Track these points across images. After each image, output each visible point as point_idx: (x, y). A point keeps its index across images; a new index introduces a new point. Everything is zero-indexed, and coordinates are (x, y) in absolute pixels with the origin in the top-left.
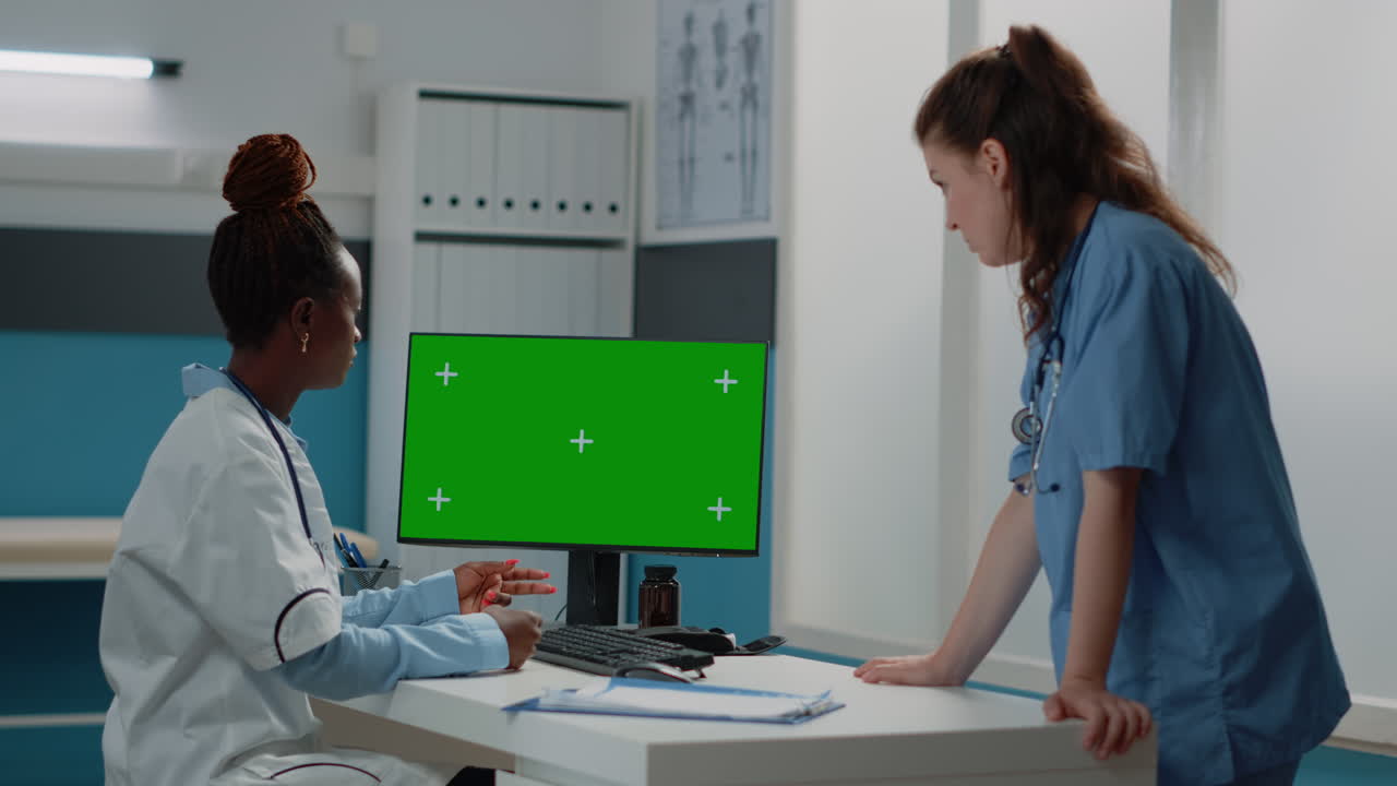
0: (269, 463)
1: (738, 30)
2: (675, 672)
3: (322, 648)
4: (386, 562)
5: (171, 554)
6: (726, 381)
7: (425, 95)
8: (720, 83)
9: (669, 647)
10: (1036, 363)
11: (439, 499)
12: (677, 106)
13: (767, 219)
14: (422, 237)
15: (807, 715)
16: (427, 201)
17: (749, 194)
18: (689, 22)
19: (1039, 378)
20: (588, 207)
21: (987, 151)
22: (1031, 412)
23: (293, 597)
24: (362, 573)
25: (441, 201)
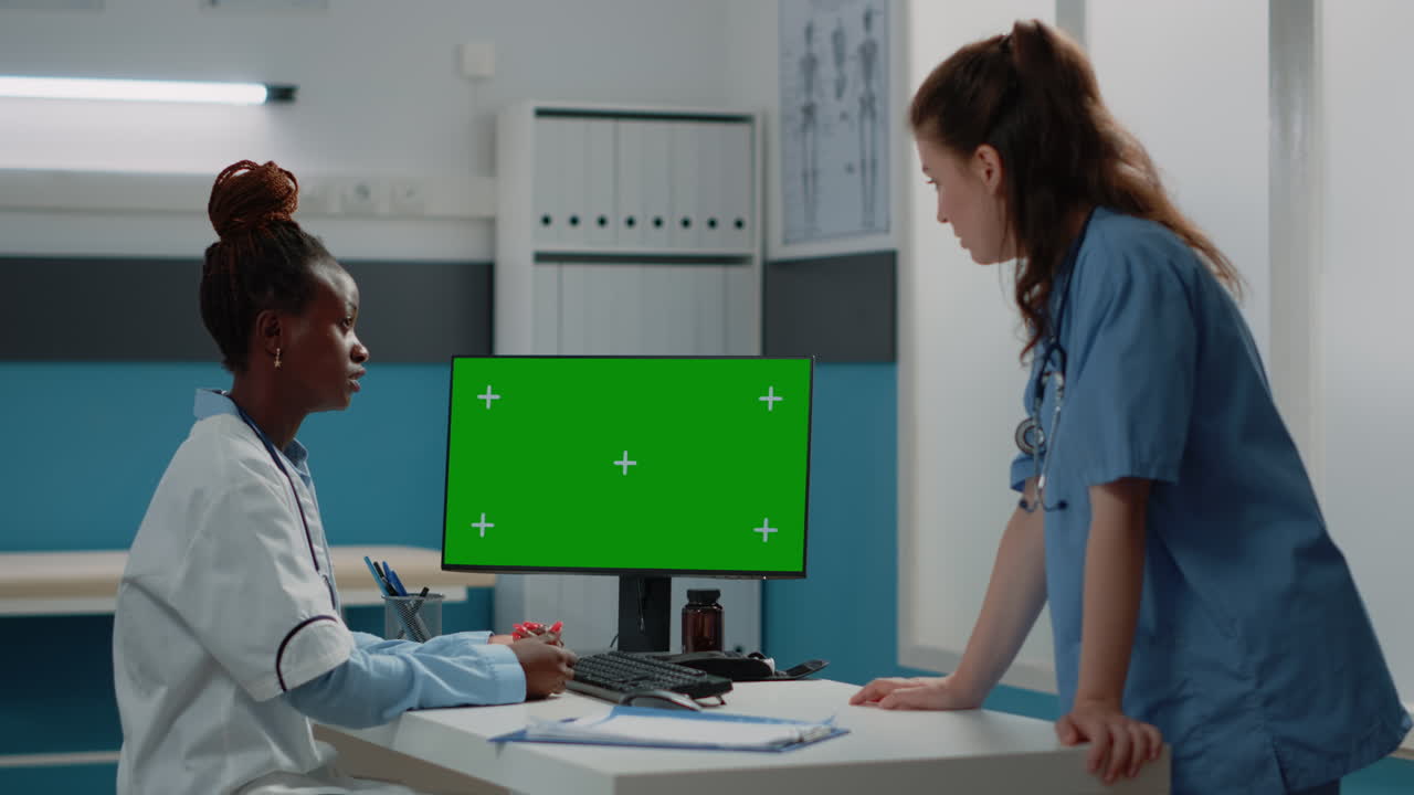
0: (273, 489)
1: (855, 38)
2: (684, 700)
3: (329, 675)
4: (426, 590)
5: (171, 581)
6: (771, 398)
7: (542, 113)
8: (839, 93)
9: (690, 674)
10: (1036, 376)
11: (483, 525)
12: (800, 117)
13: (887, 231)
14: (542, 258)
15: (801, 742)
16: (546, 221)
17: (869, 206)
18: (809, 32)
19: (1038, 390)
20: (712, 224)
21: (982, 156)
22: (1034, 423)
23: (296, 624)
24: (402, 602)
25: (561, 221)
